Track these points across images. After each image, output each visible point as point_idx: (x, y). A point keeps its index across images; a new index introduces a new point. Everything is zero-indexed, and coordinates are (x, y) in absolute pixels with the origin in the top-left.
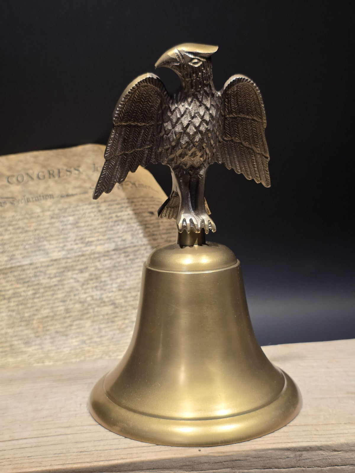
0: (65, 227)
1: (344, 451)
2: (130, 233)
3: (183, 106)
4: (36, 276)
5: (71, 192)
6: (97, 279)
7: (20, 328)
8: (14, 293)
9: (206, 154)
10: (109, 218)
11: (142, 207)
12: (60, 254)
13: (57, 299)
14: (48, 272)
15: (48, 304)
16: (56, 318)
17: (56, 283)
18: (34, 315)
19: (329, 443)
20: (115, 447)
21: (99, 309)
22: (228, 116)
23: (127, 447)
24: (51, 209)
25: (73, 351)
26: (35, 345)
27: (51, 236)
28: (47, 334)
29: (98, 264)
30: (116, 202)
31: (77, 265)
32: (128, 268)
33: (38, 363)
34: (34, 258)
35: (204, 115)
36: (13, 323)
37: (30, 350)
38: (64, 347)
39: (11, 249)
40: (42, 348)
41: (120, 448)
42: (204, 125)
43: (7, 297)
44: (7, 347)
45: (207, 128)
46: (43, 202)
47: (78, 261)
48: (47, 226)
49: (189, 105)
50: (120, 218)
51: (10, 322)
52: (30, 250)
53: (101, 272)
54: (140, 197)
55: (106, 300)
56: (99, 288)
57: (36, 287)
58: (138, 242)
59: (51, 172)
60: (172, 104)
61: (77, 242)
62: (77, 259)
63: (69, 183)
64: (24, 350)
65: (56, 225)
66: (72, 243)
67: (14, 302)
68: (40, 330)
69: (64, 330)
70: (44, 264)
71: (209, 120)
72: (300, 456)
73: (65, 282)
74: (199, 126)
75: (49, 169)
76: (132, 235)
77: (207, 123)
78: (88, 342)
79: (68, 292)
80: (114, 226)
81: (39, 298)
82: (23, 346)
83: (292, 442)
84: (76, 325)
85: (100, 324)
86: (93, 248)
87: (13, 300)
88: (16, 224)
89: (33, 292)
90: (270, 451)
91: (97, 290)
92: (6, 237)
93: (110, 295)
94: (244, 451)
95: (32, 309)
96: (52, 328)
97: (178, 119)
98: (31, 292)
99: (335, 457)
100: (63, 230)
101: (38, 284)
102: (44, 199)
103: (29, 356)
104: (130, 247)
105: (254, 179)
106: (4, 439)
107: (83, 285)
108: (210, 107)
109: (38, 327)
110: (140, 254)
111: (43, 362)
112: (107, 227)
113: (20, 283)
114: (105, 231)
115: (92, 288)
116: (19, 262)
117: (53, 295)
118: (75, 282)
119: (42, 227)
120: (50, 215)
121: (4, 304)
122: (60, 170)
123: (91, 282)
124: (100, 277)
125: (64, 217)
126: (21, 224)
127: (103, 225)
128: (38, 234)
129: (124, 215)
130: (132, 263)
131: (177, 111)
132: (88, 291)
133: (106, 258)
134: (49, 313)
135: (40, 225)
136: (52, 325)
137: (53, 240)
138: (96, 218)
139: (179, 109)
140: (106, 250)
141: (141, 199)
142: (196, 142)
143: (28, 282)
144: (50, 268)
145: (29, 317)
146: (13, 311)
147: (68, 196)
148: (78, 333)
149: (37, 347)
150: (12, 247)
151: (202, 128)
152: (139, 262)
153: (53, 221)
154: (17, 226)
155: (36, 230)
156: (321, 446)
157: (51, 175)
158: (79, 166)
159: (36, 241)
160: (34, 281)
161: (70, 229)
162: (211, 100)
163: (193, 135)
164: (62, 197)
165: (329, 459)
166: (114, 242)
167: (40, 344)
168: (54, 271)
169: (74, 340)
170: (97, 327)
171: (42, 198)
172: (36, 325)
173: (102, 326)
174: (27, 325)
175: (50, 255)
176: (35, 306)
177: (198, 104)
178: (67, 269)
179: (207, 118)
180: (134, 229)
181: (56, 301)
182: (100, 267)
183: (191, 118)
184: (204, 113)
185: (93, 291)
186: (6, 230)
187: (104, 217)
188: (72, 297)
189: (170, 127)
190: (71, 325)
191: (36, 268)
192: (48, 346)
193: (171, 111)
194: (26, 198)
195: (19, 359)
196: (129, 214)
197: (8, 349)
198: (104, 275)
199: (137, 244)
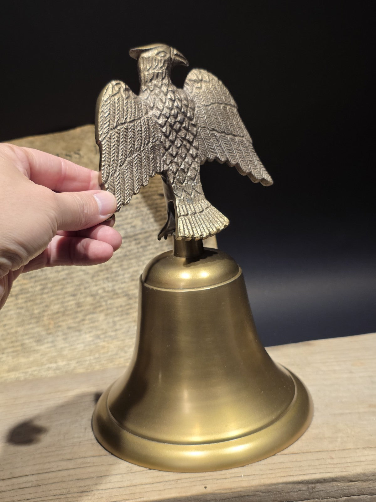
1: (361, 481)
2: (140, 218)
6: (107, 269)
7: (31, 326)
8: (22, 290)
11: (151, 189)
13: (66, 293)
15: (58, 299)
16: (67, 313)
17: (65, 276)
18: (44, 311)
19: (344, 474)
20: (117, 485)
21: (112, 301)
23: (130, 485)
25: (87, 348)
26: (48, 342)
28: (59, 331)
32: (140, 257)
33: (51, 363)
36: (23, 321)
37: (43, 348)
38: (78, 344)
40: (55, 346)
41: (122, 486)
44: (18, 346)
51: (20, 320)
55: (119, 291)
56: (110, 280)
57: (43, 282)
58: (149, 227)
64: (37, 348)
67: (22, 298)
68: (51, 326)
69: (76, 325)
72: (313, 488)
73: (74, 275)
76: (143, 220)
78: (102, 336)
79: (77, 285)
81: (47, 293)
82: (34, 344)
83: (304, 474)
84: (89, 319)
85: (114, 317)
87: (21, 296)
89: (41, 287)
90: (280, 485)
91: (109, 282)
93: (123, 286)
94: (252, 486)
95: (41, 306)
96: (63, 324)
98: (38, 288)
99: (352, 487)
101: (46, 279)
103: (42, 355)
104: (140, 234)
106: (5, 477)
107: (93, 277)
109: (49, 324)
110: (152, 240)
111: (56, 362)
113: (27, 279)
115: (103, 279)
117: (62, 289)
118: (85, 274)
121: (12, 302)
123: (101, 274)
124: (111, 268)
130: (144, 251)
132: (99, 283)
134: (59, 308)
136: (63, 321)
143: (35, 277)
145: (39, 313)
146: (21, 308)
148: (91, 327)
149: (49, 345)
152: (151, 249)
156: (336, 478)
158: (79, 150)
160: (41, 276)
165: (345, 489)
166: (123, 229)
167: (52, 342)
169: (88, 336)
170: (111, 320)
172: (46, 322)
173: (117, 319)
174: (37, 322)
176: (45, 302)
180: (144, 213)
181: (66, 295)
185: (104, 283)
188: (83, 291)
190: (83, 320)
195: (31, 359)
197: (19, 348)
198: (115, 265)
199: (148, 230)
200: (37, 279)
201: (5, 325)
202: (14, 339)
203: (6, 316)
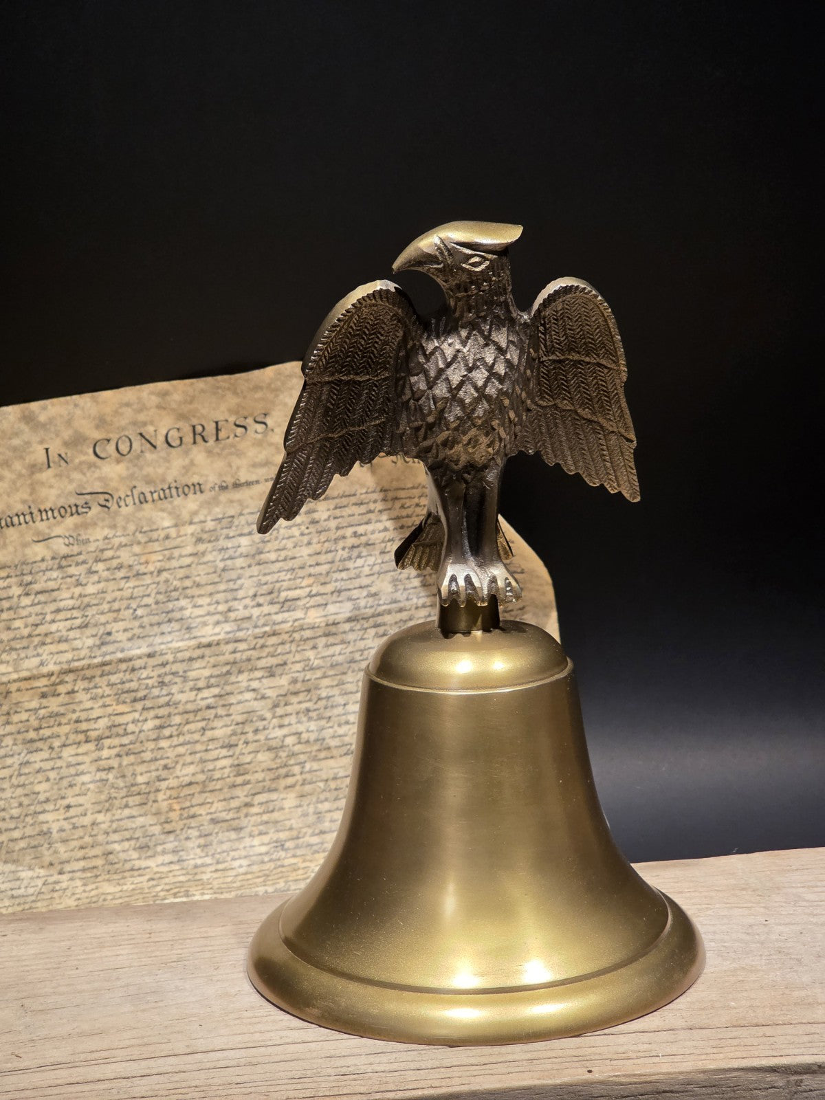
0: (229, 563)
3: (450, 345)
4: (162, 684)
5: (244, 476)
6: (309, 691)
7: (127, 812)
8: (111, 727)
9: (500, 439)
10: (336, 540)
12: (217, 630)
13: (212, 740)
14: (192, 674)
15: (192, 753)
16: (212, 786)
17: (210, 701)
18: (159, 779)
21: (315, 766)
22: (545, 358)
24: (196, 520)
26: (164, 852)
27: (198, 585)
28: (190, 827)
29: (311, 654)
30: (353, 500)
31: (259, 658)
34: (158, 640)
35: (493, 364)
36: (109, 800)
37: (152, 864)
38: (234, 859)
39: (103, 619)
40: (180, 861)
42: (493, 383)
43: (93, 734)
44: (95, 857)
45: (502, 389)
46: (178, 501)
47: (263, 646)
48: (188, 561)
49: (464, 343)
50: (363, 539)
51: (103, 797)
52: (146, 620)
53: (319, 674)
54: (413, 488)
55: (333, 743)
56: (314, 714)
57: (162, 712)
58: (408, 599)
59: (199, 429)
60: (429, 338)
61: (261, 600)
62: (261, 641)
63: (239, 454)
64: (137, 864)
65: (209, 557)
66: (248, 601)
67: (110, 747)
69: (231, 815)
70: (180, 655)
71: (506, 373)
73: (233, 700)
74: (485, 385)
75: (195, 422)
76: (395, 581)
77: (501, 379)
78: (288, 845)
79: (237, 724)
80: (350, 558)
81: (169, 737)
82: (135, 855)
84: (261, 804)
85: (319, 801)
86: (299, 614)
87: (107, 742)
88: (113, 558)
89: (157, 722)
91: (310, 719)
92: (91, 589)
93: (341, 731)
95: (153, 766)
96: (202, 811)
97: (441, 372)
98: (150, 724)
100: (224, 570)
101: (168, 704)
102: (178, 496)
103: (151, 879)
104: (389, 612)
105: (605, 484)
107: (276, 706)
108: (508, 347)
109: (171, 809)
112: (332, 562)
113: (124, 702)
114: (328, 573)
115: (298, 713)
116: (122, 651)
117: (203, 731)
118: (256, 699)
119: (174, 563)
120: (192, 534)
121: (85, 754)
122: (220, 424)
123: (294, 699)
124: (317, 688)
125: (228, 537)
126: (125, 556)
127: (322, 558)
128: (167, 581)
129: (373, 532)
131: (437, 354)
132: (286, 721)
133: (331, 640)
134: (194, 774)
135: (170, 559)
136: (202, 805)
137: (200, 596)
138: (305, 539)
139: (442, 351)
140: (331, 619)
141: (416, 492)
142: (479, 417)
143: (145, 698)
144: (197, 664)
145: (148, 784)
146: (110, 769)
147: (237, 486)
148: (266, 823)
149: (167, 858)
150: (102, 613)
151: (491, 390)
153: (201, 547)
154: (115, 563)
155: (160, 572)
157: (198, 435)
158: (265, 414)
159: (161, 597)
160: (158, 697)
161: (242, 568)
162: (508, 331)
163: (471, 404)
164: (223, 488)
166: (350, 599)
167: (174, 852)
168: (207, 673)
169: (256, 841)
170: (311, 810)
171: (174, 491)
172: (163, 805)
173: (326, 806)
174: (142, 804)
175: (196, 633)
176: (162, 758)
177: (482, 341)
178: (237, 667)
179: (501, 369)
181: (211, 746)
182: (316, 663)
183: (467, 370)
184: (494, 360)
185: (299, 722)
186: (91, 572)
187: (323, 537)
188: (250, 736)
189: (423, 386)
190: (247, 805)
191: (163, 665)
192: (194, 856)
193: (424, 354)
194: (136, 492)
195: (128, 887)
196: (386, 529)
197: (99, 862)
198: (326, 682)
199: (408, 604)
200: (148, 704)
201: (68, 807)
202: (87, 839)
203: (71, 786)
